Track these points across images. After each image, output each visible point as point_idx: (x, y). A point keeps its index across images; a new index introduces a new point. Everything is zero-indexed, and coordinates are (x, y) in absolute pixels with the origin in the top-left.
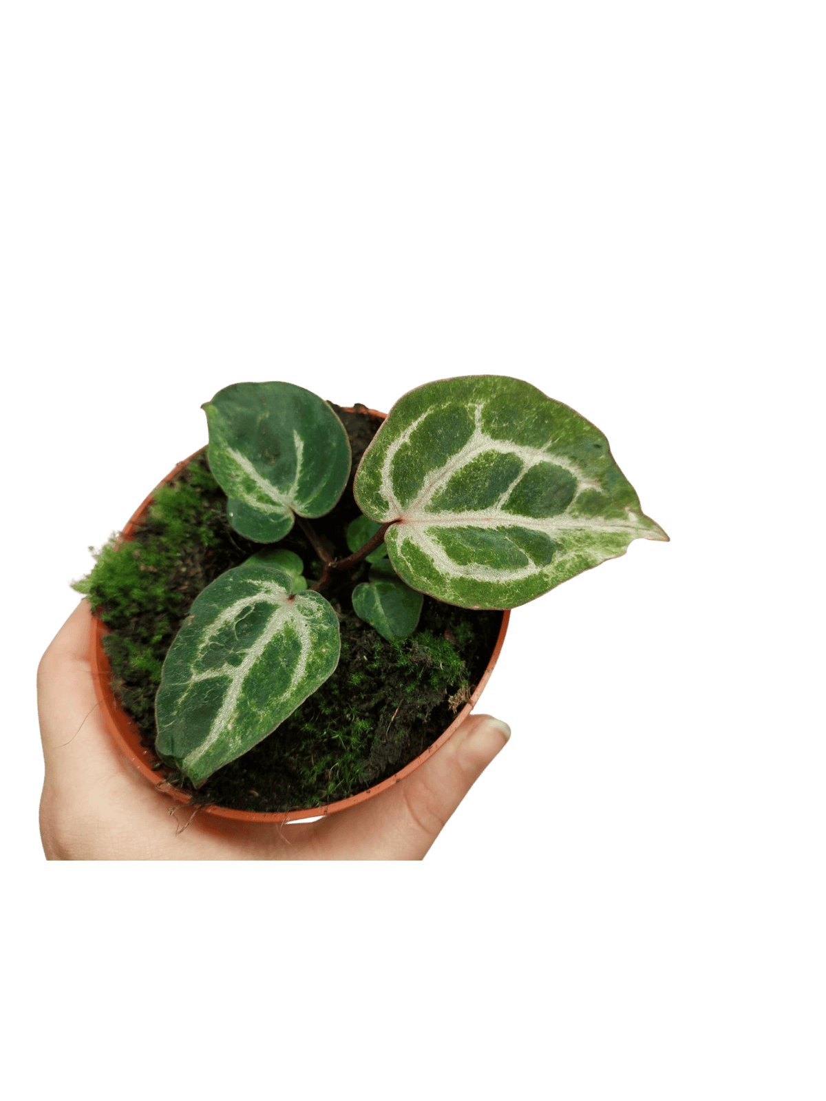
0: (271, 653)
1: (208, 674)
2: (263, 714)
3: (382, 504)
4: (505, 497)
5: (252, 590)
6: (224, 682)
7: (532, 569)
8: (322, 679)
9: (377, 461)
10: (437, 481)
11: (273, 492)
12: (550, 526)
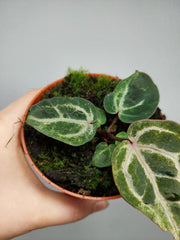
0: (72, 125)
1: (58, 111)
2: (52, 131)
3: (134, 134)
4: (160, 176)
5: (88, 111)
6: (58, 116)
7: (140, 198)
8: (70, 144)
9: (148, 125)
10: (152, 149)
11: (121, 104)
12: (159, 198)
